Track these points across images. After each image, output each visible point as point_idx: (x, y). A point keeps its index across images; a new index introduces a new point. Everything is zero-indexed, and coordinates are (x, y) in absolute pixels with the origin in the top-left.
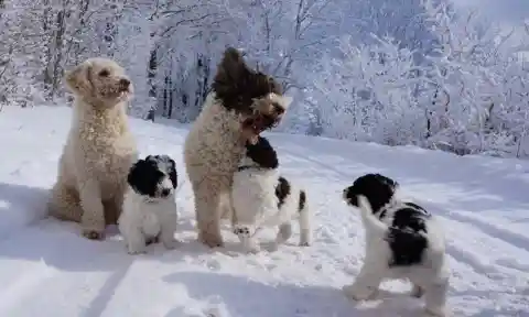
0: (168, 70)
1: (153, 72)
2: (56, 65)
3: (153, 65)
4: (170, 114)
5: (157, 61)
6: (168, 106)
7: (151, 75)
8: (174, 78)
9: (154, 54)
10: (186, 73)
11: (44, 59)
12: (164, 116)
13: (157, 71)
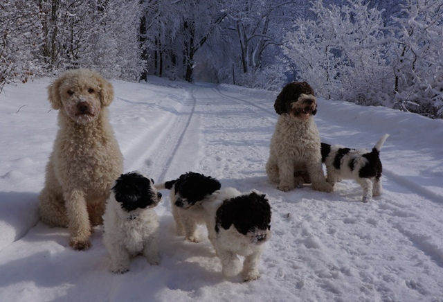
0: (157, 33)
1: (143, 36)
2: (54, 38)
3: (142, 29)
4: (161, 73)
5: (147, 25)
6: (159, 66)
7: (142, 39)
8: (163, 39)
9: (143, 20)
10: (173, 35)
11: (41, 35)
12: (155, 74)
13: (148, 35)
